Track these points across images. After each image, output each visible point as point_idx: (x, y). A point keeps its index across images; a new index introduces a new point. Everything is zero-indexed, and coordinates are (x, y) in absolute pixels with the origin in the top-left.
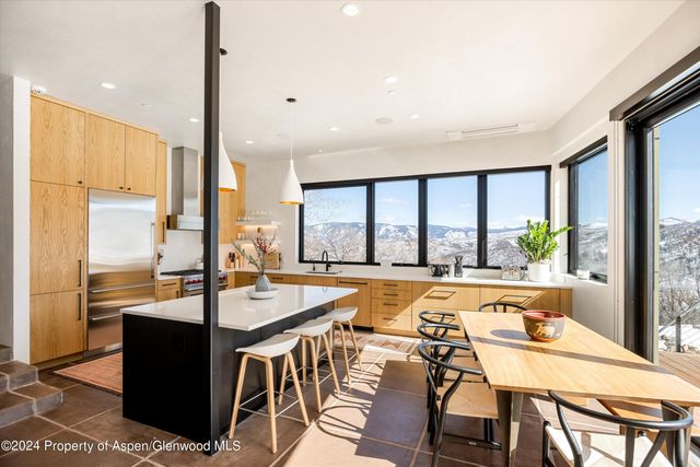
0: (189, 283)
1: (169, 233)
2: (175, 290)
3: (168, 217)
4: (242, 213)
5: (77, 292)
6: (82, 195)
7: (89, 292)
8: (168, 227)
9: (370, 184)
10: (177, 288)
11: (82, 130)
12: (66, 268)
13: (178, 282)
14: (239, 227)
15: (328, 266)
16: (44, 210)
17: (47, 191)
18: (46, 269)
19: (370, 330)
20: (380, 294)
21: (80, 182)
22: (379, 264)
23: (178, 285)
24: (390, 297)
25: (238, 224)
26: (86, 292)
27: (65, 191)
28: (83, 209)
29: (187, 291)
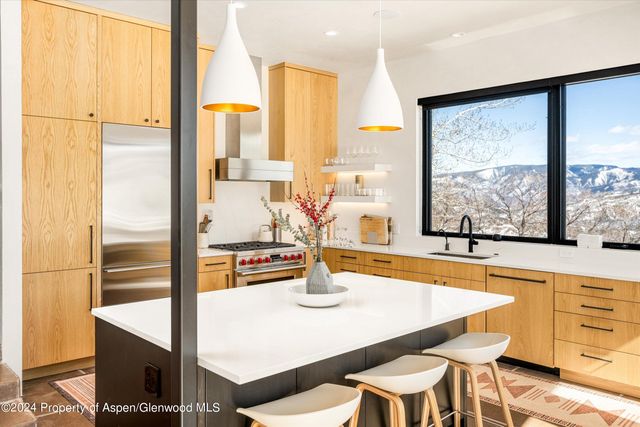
0: (243, 263)
1: (219, 185)
2: (224, 274)
3: (218, 162)
4: (332, 152)
5: (87, 272)
6: (94, 133)
7: (104, 271)
8: (218, 177)
9: (554, 89)
10: (227, 269)
11: (94, 40)
12: (75, 237)
13: (229, 262)
14: (327, 175)
15: (472, 243)
16: (46, 155)
17: (49, 129)
18: (48, 238)
19: (553, 373)
20: (574, 303)
21: (92, 115)
22: (574, 243)
23: (228, 266)
24: (596, 313)
25: (325, 170)
26: (99, 271)
27: (72, 128)
28: (96, 152)
29: (240, 275)
